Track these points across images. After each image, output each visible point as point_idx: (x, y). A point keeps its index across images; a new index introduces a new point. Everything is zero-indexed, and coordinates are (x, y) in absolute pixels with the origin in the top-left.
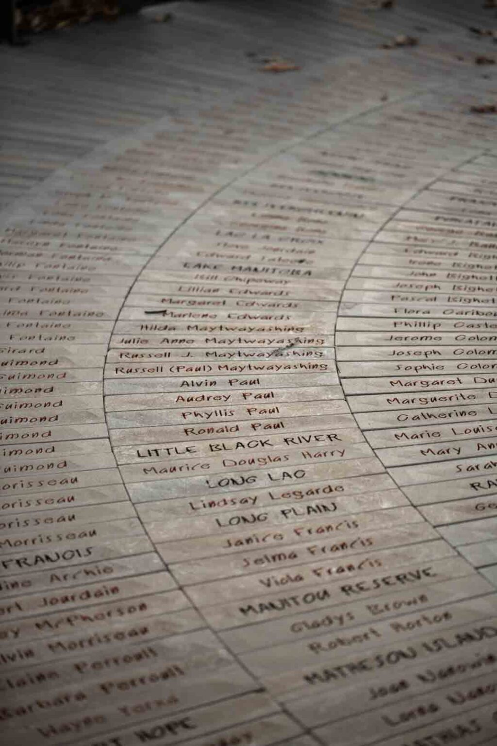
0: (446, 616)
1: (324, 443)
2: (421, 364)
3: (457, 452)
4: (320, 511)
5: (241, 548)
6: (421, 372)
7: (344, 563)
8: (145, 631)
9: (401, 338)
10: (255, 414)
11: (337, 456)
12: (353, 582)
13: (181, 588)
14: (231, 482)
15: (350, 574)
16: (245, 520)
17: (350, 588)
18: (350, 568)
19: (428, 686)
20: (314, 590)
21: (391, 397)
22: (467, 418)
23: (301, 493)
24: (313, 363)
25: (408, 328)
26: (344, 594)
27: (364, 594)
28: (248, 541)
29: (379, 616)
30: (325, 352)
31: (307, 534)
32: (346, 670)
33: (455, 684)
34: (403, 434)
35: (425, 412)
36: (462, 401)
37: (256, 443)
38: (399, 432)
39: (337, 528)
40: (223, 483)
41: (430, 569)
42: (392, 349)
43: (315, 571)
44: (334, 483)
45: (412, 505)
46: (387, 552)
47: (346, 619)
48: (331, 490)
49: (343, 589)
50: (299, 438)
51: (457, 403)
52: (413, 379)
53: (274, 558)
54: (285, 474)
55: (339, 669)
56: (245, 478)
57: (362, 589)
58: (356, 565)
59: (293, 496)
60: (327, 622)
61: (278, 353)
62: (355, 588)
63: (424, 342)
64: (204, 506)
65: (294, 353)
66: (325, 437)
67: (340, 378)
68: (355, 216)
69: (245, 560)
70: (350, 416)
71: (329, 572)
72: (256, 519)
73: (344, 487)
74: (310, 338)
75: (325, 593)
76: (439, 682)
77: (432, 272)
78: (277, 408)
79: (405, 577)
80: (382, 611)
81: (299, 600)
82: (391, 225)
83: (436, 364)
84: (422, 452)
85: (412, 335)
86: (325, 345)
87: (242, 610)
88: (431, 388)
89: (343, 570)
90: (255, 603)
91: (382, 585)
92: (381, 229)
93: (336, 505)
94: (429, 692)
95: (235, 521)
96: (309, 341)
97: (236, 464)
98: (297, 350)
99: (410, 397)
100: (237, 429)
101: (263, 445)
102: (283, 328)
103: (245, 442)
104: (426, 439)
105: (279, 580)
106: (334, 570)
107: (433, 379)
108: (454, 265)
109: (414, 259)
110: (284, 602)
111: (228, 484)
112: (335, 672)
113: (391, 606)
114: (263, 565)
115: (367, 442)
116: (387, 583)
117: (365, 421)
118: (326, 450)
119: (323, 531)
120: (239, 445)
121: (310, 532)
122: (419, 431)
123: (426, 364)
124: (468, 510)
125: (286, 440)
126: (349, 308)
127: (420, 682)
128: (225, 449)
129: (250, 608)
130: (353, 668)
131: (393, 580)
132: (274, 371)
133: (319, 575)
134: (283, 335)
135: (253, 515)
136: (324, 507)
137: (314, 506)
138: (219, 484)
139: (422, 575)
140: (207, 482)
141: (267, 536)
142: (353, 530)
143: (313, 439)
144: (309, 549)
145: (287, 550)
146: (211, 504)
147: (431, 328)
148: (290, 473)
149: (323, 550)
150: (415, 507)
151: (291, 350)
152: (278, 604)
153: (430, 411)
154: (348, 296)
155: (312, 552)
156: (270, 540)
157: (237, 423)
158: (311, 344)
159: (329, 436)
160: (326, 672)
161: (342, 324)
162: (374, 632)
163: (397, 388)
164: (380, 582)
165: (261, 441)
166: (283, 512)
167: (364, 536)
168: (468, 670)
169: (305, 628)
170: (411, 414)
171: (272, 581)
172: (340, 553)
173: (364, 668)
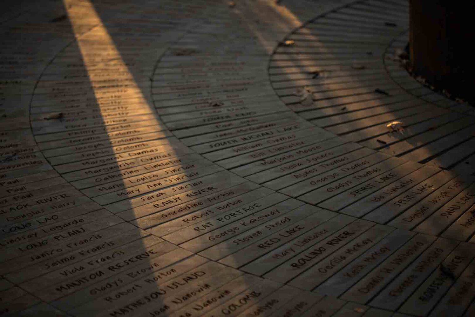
0: (172, 270)
1: (60, 200)
2: (95, 151)
3: (138, 191)
4: (76, 233)
5: (40, 260)
6: (97, 156)
7: (104, 256)
8: (7, 310)
9: (76, 141)
10: (12, 192)
11: (71, 205)
12: (114, 264)
13: (16, 286)
14: (17, 228)
15: (110, 261)
16: (36, 246)
17: (113, 267)
18: (108, 258)
19: (180, 305)
20: (94, 272)
21: (87, 171)
22: (135, 174)
23: (60, 227)
24: (33, 161)
25: (77, 135)
26: (111, 271)
27: (122, 269)
28: (43, 255)
29: (136, 278)
30: (37, 154)
31: (75, 246)
32: (131, 307)
33: (194, 301)
34: (103, 188)
35: (110, 175)
36: (127, 166)
37: (21, 207)
38: (101, 187)
39: (90, 240)
40: (13, 229)
41: (152, 250)
42: (74, 147)
43: (89, 263)
44: (77, 218)
45: (126, 222)
46: (124, 246)
47: (118, 283)
48: (77, 222)
49: (109, 269)
50: (45, 200)
51: (125, 167)
52: (95, 160)
53: (62, 261)
54: (46, 219)
55: (127, 307)
56: (25, 225)
57: (120, 266)
58: (111, 256)
59: (56, 229)
60: (108, 286)
61: (9, 159)
62: (115, 267)
63: (90, 141)
64: (8, 243)
65: (19, 158)
66: (59, 197)
67: (52, 166)
68: (16, 82)
69: (46, 265)
70: (68, 184)
71: (97, 261)
72: (42, 244)
73: (84, 219)
74: (24, 149)
75: (100, 272)
76: (185, 302)
77: (76, 105)
78: (24, 187)
79: (141, 256)
80: (136, 275)
81: (88, 278)
82: (40, 84)
83: (104, 150)
84: (118, 195)
85: (82, 138)
86: (35, 151)
87: (58, 289)
88: (106, 163)
89: (104, 260)
90: (64, 284)
91: (130, 262)
92: (35, 87)
93: (84, 229)
94: (182, 308)
95: (30, 247)
96: (24, 151)
97: (15, 219)
98: (20, 156)
99: (97, 169)
100: (6, 202)
101: (25, 206)
102: (5, 146)
103: (15, 207)
104: (117, 188)
105: (71, 271)
106: (99, 260)
107: (106, 158)
108: (87, 99)
109: (63, 100)
110: (80, 281)
111: (15, 229)
112: (127, 309)
113: (140, 272)
114: (58, 266)
115: (85, 195)
116: (132, 261)
117: (78, 185)
118: (64, 203)
119: (83, 243)
120: (11, 209)
121: (75, 244)
122: (111, 185)
123: (99, 151)
124: (158, 218)
125: (38, 202)
126: (39, 130)
127: (175, 304)
128: (4, 213)
129: (62, 288)
130: (134, 305)
131: (135, 259)
132: (12, 168)
133: (92, 264)
134: (7, 150)
135: (39, 243)
136: (77, 231)
137: (71, 231)
138: (11, 230)
139: (150, 254)
140: (3, 231)
141: (53, 251)
142: (100, 240)
143: (53, 199)
144: (80, 253)
145: (68, 256)
146: (12, 241)
147: (91, 133)
148: (49, 218)
149: (88, 252)
150: (128, 222)
151: (16, 157)
152: (77, 283)
153: (113, 174)
154: (34, 125)
155: (82, 254)
156: (55, 253)
157: (5, 198)
158: (26, 152)
159: (62, 196)
160: (121, 310)
161: (39, 139)
162: (137, 286)
163: (87, 166)
164: (128, 261)
165: (23, 205)
166: (55, 238)
167: (108, 241)
168: (198, 293)
169: (98, 292)
170: (103, 177)
171: (67, 273)
172: (98, 252)
173: (141, 303)
